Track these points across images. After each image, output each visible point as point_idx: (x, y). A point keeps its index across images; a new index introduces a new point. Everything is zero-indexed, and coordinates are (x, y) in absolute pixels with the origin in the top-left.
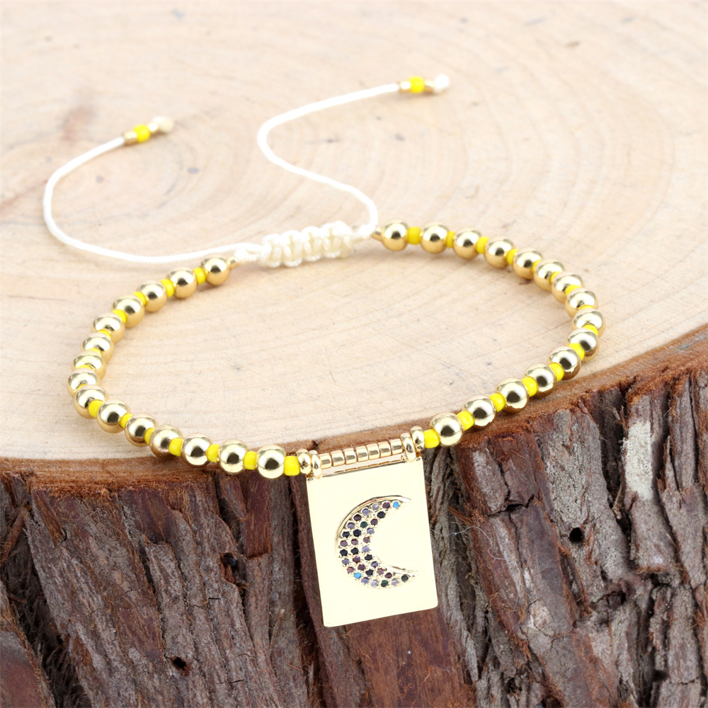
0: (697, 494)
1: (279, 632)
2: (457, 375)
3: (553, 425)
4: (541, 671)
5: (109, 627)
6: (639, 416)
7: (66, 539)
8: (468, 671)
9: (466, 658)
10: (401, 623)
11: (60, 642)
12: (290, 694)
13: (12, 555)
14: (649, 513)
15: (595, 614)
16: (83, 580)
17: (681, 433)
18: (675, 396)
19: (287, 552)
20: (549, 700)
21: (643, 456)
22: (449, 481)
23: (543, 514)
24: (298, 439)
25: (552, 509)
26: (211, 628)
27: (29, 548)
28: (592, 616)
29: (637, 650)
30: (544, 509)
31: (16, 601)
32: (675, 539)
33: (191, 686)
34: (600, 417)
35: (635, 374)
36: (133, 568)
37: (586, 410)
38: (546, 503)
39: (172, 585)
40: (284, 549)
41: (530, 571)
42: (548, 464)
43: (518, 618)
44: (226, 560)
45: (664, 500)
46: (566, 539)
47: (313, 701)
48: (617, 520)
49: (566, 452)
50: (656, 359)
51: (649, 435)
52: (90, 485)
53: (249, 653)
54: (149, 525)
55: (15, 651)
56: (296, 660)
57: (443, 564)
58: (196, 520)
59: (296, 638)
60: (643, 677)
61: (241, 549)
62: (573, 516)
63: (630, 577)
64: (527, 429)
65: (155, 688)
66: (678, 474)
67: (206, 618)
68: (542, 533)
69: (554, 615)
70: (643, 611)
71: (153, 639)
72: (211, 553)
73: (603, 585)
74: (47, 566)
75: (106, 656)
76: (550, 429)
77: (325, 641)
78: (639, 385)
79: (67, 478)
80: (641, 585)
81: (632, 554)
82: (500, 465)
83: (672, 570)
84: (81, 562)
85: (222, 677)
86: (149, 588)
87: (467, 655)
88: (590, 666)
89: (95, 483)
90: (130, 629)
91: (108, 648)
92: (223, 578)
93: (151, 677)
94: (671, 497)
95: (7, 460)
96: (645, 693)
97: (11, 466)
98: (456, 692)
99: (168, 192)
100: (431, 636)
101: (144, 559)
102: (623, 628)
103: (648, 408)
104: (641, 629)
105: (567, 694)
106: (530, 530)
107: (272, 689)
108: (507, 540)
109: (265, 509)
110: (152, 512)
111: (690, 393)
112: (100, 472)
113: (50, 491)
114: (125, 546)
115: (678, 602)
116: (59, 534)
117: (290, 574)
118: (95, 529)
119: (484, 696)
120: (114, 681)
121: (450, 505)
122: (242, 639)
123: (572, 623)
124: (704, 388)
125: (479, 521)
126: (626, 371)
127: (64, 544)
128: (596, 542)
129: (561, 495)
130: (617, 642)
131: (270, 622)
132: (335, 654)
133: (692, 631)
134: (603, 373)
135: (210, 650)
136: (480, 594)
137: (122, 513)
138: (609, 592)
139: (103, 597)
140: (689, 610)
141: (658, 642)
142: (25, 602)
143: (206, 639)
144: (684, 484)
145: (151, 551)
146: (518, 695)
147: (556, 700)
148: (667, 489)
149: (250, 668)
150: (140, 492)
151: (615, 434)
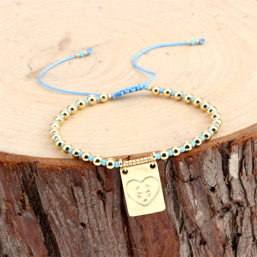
0: (253, 177)
1: (115, 216)
2: (177, 135)
3: (206, 154)
4: (200, 232)
5: (61, 212)
6: (234, 152)
7: (48, 183)
8: (176, 231)
9: (176, 227)
10: (155, 215)
11: (46, 216)
12: (119, 236)
13: (31, 187)
14: (237, 183)
15: (218, 214)
16: (53, 197)
17: (248, 158)
18: (246, 146)
19: (119, 191)
20: (202, 241)
21: (235, 165)
22: (172, 170)
23: (202, 182)
24: (124, 155)
25: (205, 181)
26: (93, 214)
27: (36, 186)
28: (217, 215)
29: (232, 226)
30: (202, 181)
31: (32, 202)
32: (245, 191)
33: (86, 232)
34: (222, 152)
35: (234, 138)
36: (69, 194)
37: (217, 149)
38: (203, 179)
39: (81, 199)
40: (118, 190)
41: (197, 200)
42: (204, 166)
43: (193, 215)
44: (99, 192)
45: (242, 179)
46: (209, 190)
47: (126, 238)
48: (226, 185)
49: (210, 163)
50: (241, 133)
51: (238, 158)
52: (56, 167)
53: (105, 222)
54: (74, 180)
55: (31, 218)
56: (121, 225)
57: (169, 197)
58: (89, 179)
59: (121, 218)
60: (234, 235)
61: (104, 189)
62: (212, 183)
63: (230, 203)
64: (197, 155)
65: (75, 232)
66: (247, 171)
67: (92, 210)
68: (201, 188)
69: (204, 214)
70: (234, 214)
71: (75, 217)
72: (94, 190)
73: (221, 205)
74: (42, 191)
75: (60, 221)
76: (205, 155)
77: (130, 219)
78: (234, 142)
79: (49, 164)
80: (234, 206)
81: (231, 196)
82: (188, 166)
83: (244, 201)
84: (53, 191)
85: (97, 230)
86: (74, 200)
87: (176, 226)
88: (216, 231)
89: (58, 166)
90: (68, 213)
91: (60, 218)
92: (98, 198)
93: (74, 229)
94: (244, 178)
95: (31, 157)
96: (234, 240)
97: (31, 159)
98: (172, 237)
99: (91, 69)
100: (165, 219)
101: (73, 191)
102: (228, 219)
103: (237, 149)
104: (234, 219)
105: (208, 240)
106: (197, 187)
107: (113, 234)
108: (190, 190)
109: (112, 177)
110: (75, 176)
111: (251, 145)
112: (60, 162)
113: (43, 168)
114: (66, 186)
115: (246, 211)
116: (46, 182)
117: (119, 198)
118: (57, 181)
119: (181, 239)
120: (62, 229)
121: (172, 178)
122: (103, 218)
123: (210, 217)
124: (256, 144)
125: (181, 184)
126: (231, 137)
127: (47, 185)
128: (219, 192)
129: (208, 176)
130: (226, 223)
131: (113, 213)
132: (133, 224)
133: (250, 221)
134: (224, 137)
135: (93, 221)
136: (181, 207)
137: (66, 176)
138: (224, 207)
139: (59, 202)
140: (249, 214)
141: (239, 224)
142: (34, 202)
143: (92, 217)
144: (249, 174)
145: (75, 189)
146: (192, 239)
147: (205, 241)
148: (243, 175)
149: (106, 227)
150: (72, 170)
151: (226, 157)
